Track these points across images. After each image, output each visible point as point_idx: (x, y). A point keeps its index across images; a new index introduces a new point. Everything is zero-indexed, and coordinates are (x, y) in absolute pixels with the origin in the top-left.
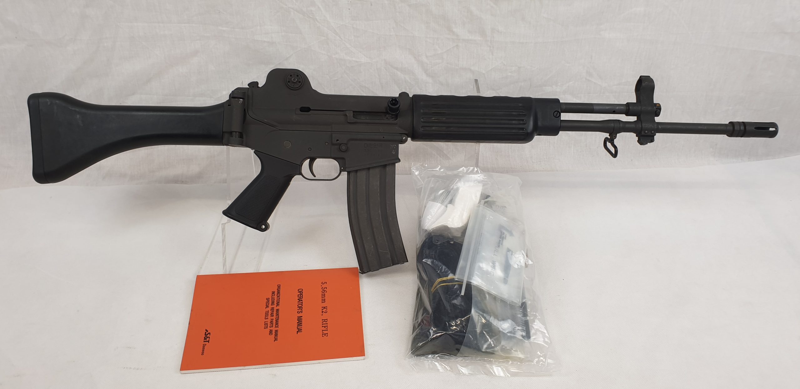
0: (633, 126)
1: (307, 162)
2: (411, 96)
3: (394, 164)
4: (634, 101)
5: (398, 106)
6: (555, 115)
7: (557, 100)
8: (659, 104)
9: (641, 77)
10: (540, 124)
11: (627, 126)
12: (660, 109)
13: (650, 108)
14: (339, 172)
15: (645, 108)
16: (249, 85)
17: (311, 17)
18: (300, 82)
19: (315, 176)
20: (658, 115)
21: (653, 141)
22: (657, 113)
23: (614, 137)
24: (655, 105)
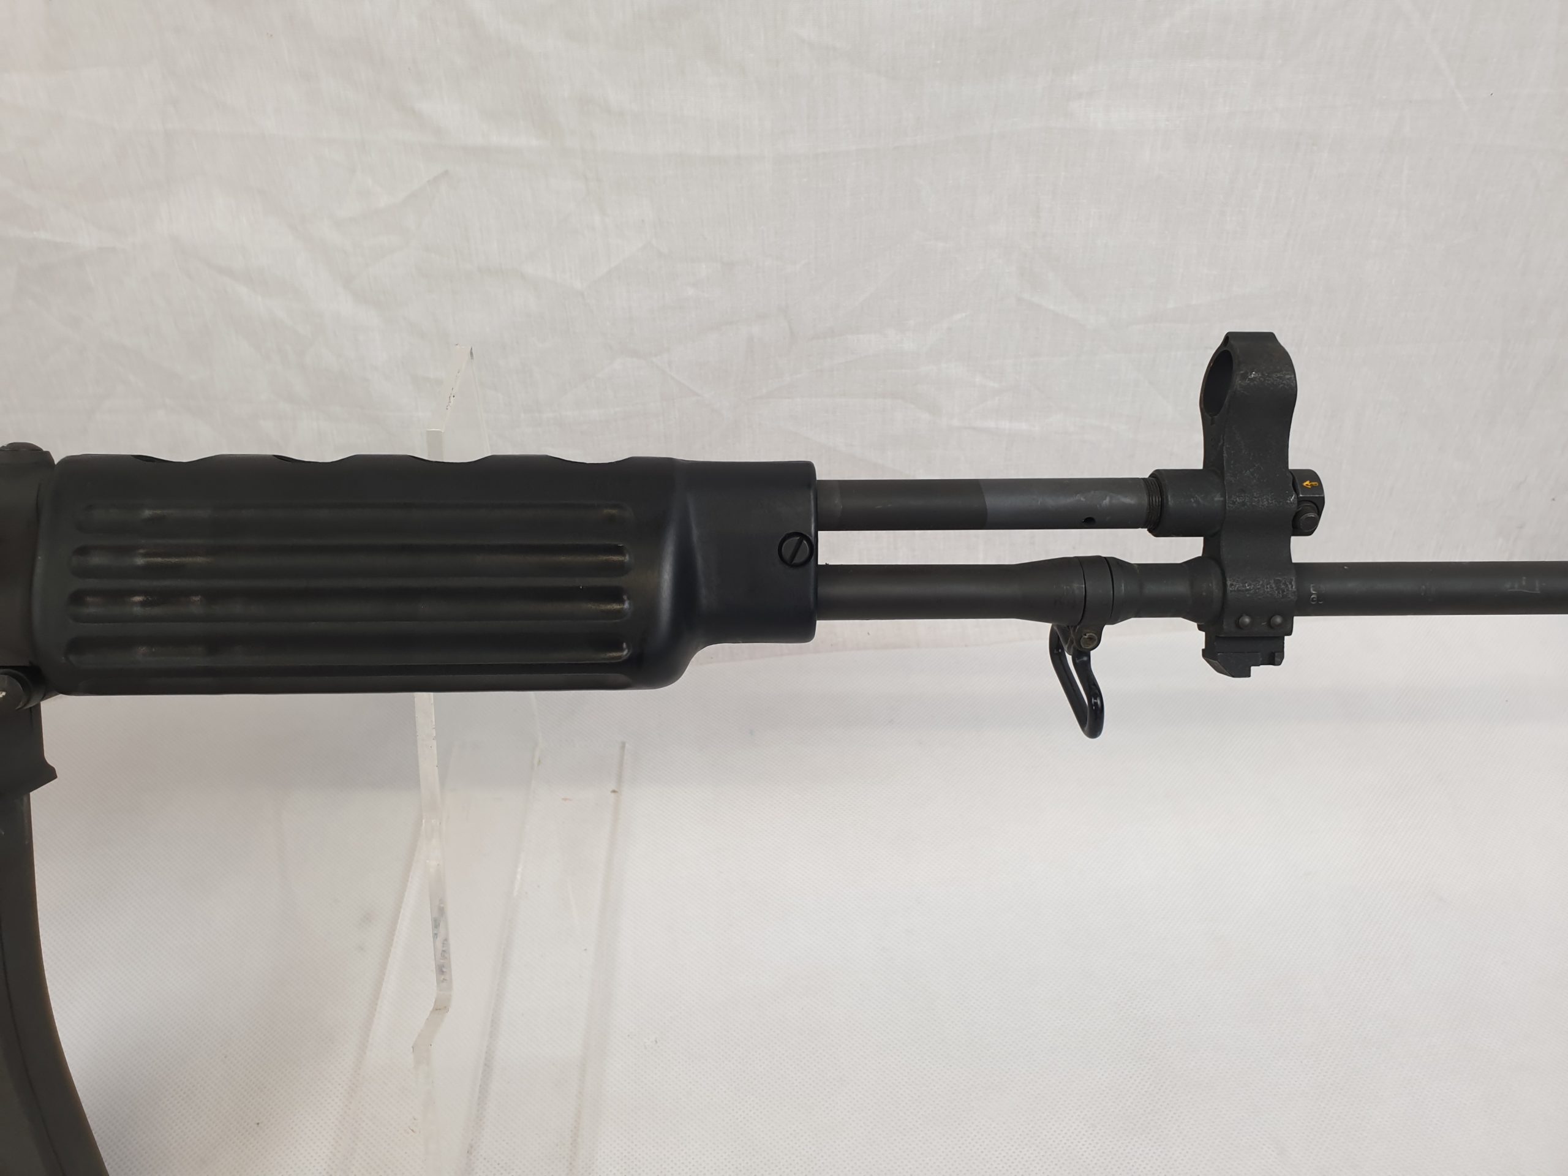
0: (1180, 588)
4: (1195, 460)
6: (787, 552)
7: (803, 472)
8: (1312, 475)
9: (1229, 338)
10: (706, 597)
11: (1153, 589)
12: (1318, 504)
13: (1265, 501)
15: (1244, 504)
20: (1308, 528)
21: (1277, 659)
22: (1303, 517)
23: (1091, 638)
24: (1291, 485)
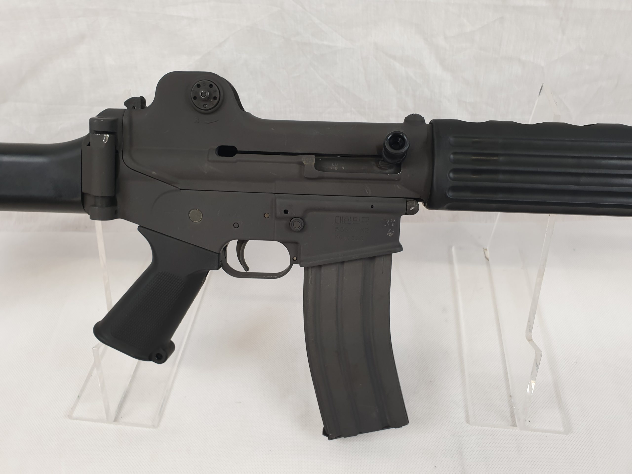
1: (232, 246)
2: (427, 122)
3: (389, 256)
5: (405, 149)
14: (289, 264)
16: (126, 103)
18: (215, 98)
19: (246, 268)
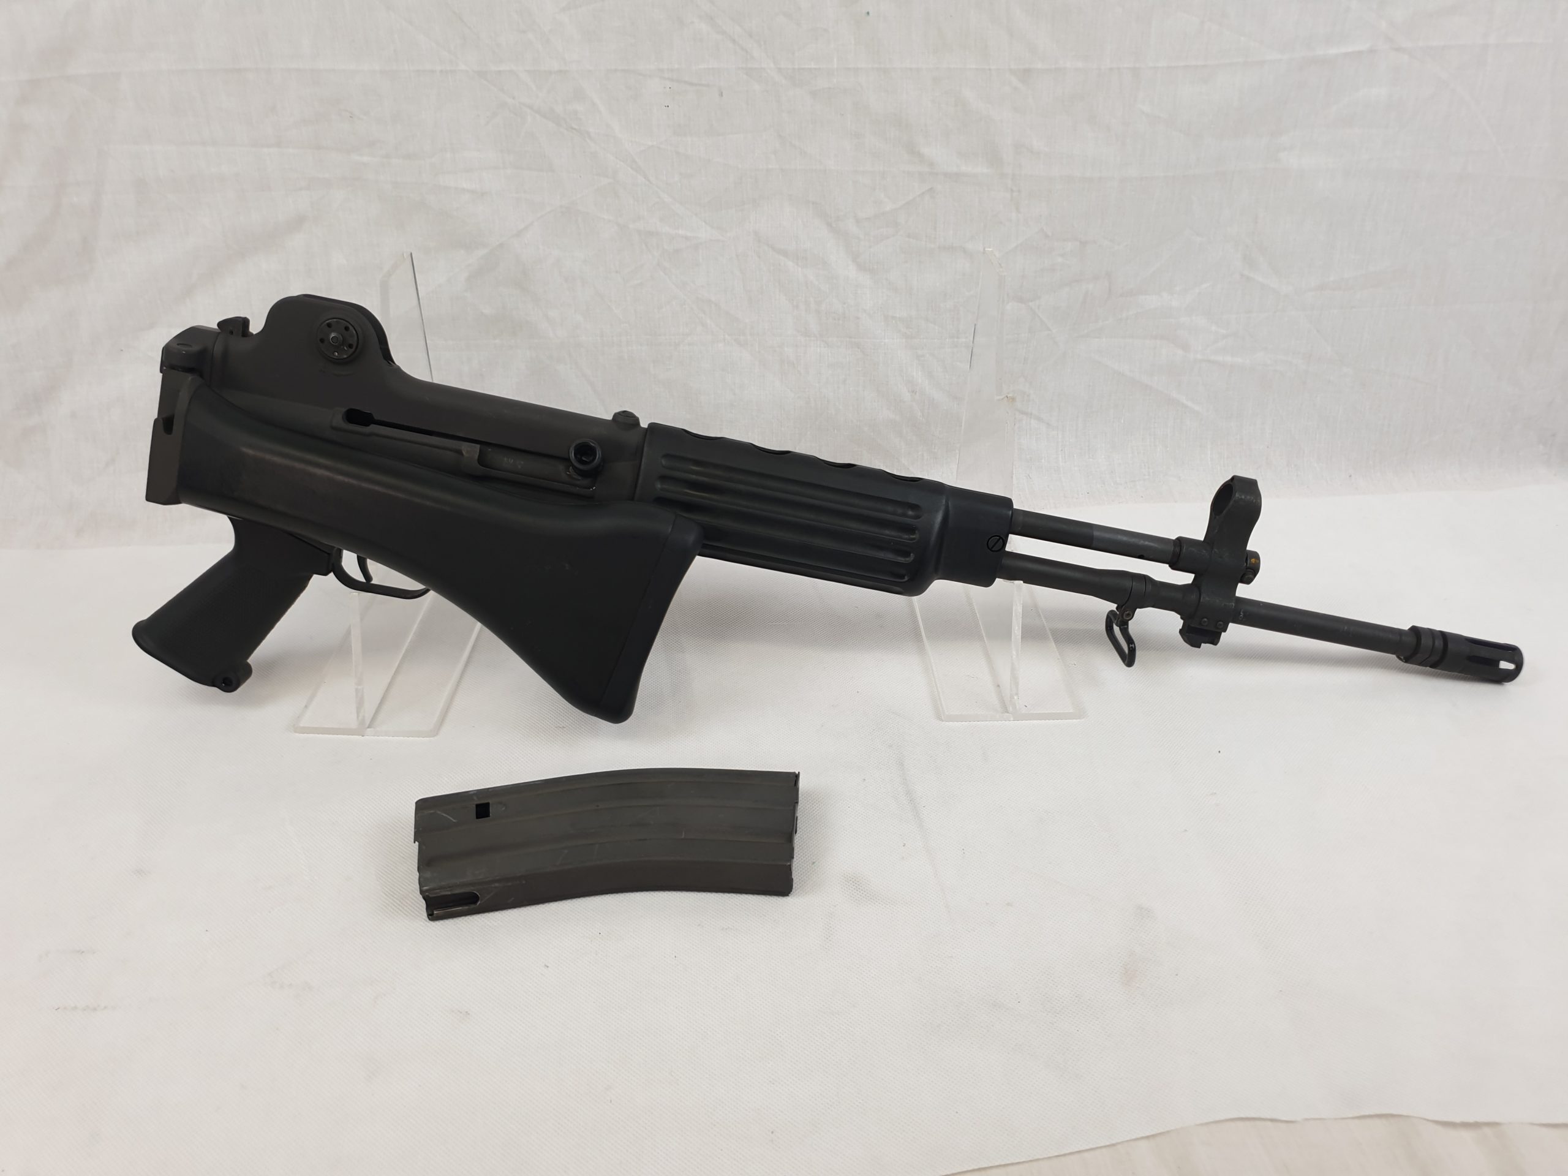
2: (644, 424)
4: (1200, 536)
6: (991, 544)
7: (1007, 502)
8: (1256, 557)
9: (1233, 478)
11: (1164, 595)
12: (1256, 570)
13: (1231, 563)
15: (1221, 559)
16: (219, 324)
17: (575, 129)
18: (350, 346)
19: (369, 577)
21: (1216, 642)
22: (1247, 576)
23: (1128, 615)
24: (1245, 559)
